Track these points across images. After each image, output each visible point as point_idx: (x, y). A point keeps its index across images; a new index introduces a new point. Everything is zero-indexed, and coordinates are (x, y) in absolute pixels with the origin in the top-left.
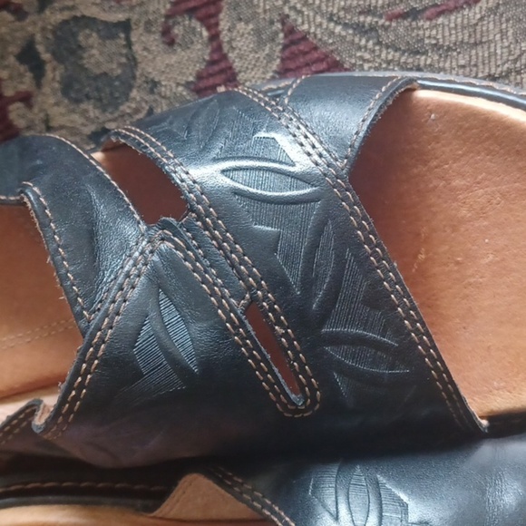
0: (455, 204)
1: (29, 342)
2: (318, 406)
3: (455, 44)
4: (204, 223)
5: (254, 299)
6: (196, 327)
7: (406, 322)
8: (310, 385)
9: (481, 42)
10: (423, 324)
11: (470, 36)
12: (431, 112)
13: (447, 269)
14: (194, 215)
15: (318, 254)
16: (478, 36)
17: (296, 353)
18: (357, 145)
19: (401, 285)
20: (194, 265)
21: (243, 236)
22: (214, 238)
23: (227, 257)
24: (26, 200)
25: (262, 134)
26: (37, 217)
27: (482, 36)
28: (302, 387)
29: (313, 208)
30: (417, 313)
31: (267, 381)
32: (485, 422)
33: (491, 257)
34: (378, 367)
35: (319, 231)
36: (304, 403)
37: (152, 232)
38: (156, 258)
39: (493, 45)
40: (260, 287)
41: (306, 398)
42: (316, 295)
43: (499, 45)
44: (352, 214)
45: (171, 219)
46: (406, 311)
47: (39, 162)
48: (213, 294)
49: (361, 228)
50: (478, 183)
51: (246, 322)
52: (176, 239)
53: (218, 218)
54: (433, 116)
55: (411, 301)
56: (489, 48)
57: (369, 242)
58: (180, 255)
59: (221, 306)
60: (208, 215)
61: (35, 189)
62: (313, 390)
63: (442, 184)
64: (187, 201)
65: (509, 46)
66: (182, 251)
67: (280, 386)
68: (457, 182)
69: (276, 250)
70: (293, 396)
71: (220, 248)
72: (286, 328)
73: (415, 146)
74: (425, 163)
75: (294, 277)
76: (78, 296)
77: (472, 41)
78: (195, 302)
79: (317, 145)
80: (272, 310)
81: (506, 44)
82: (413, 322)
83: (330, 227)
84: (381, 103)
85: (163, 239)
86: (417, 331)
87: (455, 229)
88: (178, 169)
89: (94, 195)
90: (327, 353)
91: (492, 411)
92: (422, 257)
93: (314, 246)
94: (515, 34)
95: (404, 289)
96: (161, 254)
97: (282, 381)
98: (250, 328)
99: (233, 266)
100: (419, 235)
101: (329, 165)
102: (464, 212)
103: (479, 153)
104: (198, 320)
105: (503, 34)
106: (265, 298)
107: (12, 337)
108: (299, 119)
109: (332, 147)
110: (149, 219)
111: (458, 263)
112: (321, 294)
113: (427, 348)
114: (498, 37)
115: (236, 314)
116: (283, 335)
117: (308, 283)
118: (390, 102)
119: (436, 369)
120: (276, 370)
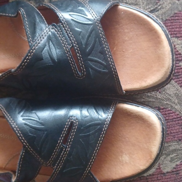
0: (125, 36)
1: (9, 58)
2: (84, 76)
3: (131, 3)
4: (63, 26)
5: (73, 46)
6: (58, 51)
7: (109, 59)
8: (83, 70)
9: (137, 4)
10: (113, 60)
11: (135, 2)
12: (122, 11)
13: (120, 53)
14: (61, 23)
15: (90, 38)
16: (137, 3)
17: (81, 61)
18: (103, 14)
19: (109, 49)
20: (59, 36)
21: (72, 30)
22: (65, 30)
23: (68, 35)
24: (20, 12)
25: (80, 8)
26: (22, 16)
27: (138, 3)
28: (81, 70)
29: (91, 27)
30: (112, 57)
31: (73, 67)
32: (124, 92)
33: (132, 50)
34: (100, 69)
35: (91, 32)
36: (81, 75)
37: (49, 27)
38: (50, 33)
39: (140, 6)
40: (75, 43)
41: (82, 73)
42: (88, 48)
43: (142, 6)
44: (99, 30)
45: (55, 24)
46: (109, 56)
47: (23, 5)
48: (63, 43)
49: (101, 33)
50: (131, 31)
51: (70, 51)
52: (56, 29)
53: (67, 25)
54: (122, 13)
55: (111, 54)
56: (139, 6)
57: (103, 37)
58: (56, 33)
59: (65, 46)
60: (65, 24)
61: (23, 10)
62: (84, 72)
63: (122, 30)
64: (60, 19)
65: (144, 7)
66: (57, 32)
67: (76, 69)
68: (126, 31)
69: (80, 35)
70: (79, 72)
71: (66, 32)
72: (80, 54)
73: (117, 20)
74: (119, 25)
75: (84, 42)
76: (30, 37)
77: (135, 3)
78: (58, 45)
79: (93, 12)
80: (77, 49)
81: (143, 6)
82: (111, 59)
83: (94, 32)
84: (110, 5)
85: (52, 29)
86: (111, 61)
87: (124, 43)
88: (58, 12)
89: (36, 15)
90: (89, 63)
91: (126, 89)
92: (115, 49)
93: (89, 36)
94: (146, 4)
95: (109, 50)
96: (51, 32)
97: (77, 68)
98: (71, 53)
99: (69, 37)
100: (115, 43)
101: (96, 17)
102: (127, 38)
103: (132, 23)
104: (59, 49)
105: (143, 3)
106: (76, 46)
107: (4, 56)
108: (90, 6)
109: (97, 14)
110: (49, 23)
111: (123, 51)
112: (89, 48)
113: (113, 66)
114: (142, 4)
115: (68, 49)
116: (79, 56)
117: (87, 44)
118: (113, 6)
119: (114, 71)
120: (76, 65)
